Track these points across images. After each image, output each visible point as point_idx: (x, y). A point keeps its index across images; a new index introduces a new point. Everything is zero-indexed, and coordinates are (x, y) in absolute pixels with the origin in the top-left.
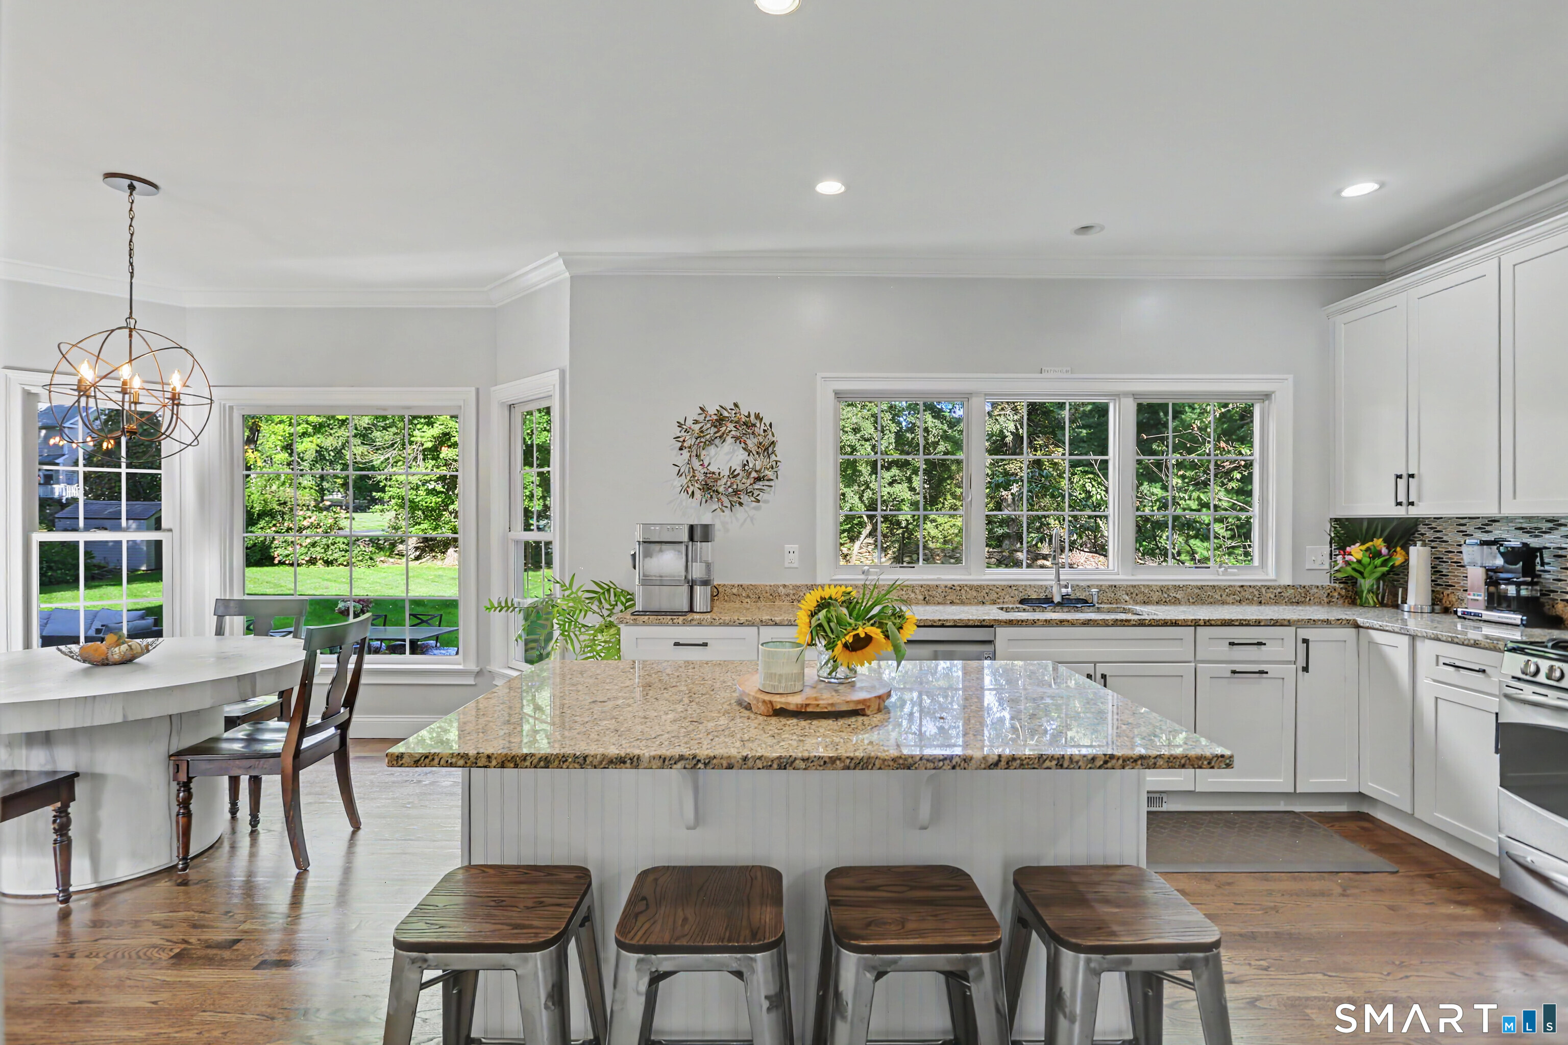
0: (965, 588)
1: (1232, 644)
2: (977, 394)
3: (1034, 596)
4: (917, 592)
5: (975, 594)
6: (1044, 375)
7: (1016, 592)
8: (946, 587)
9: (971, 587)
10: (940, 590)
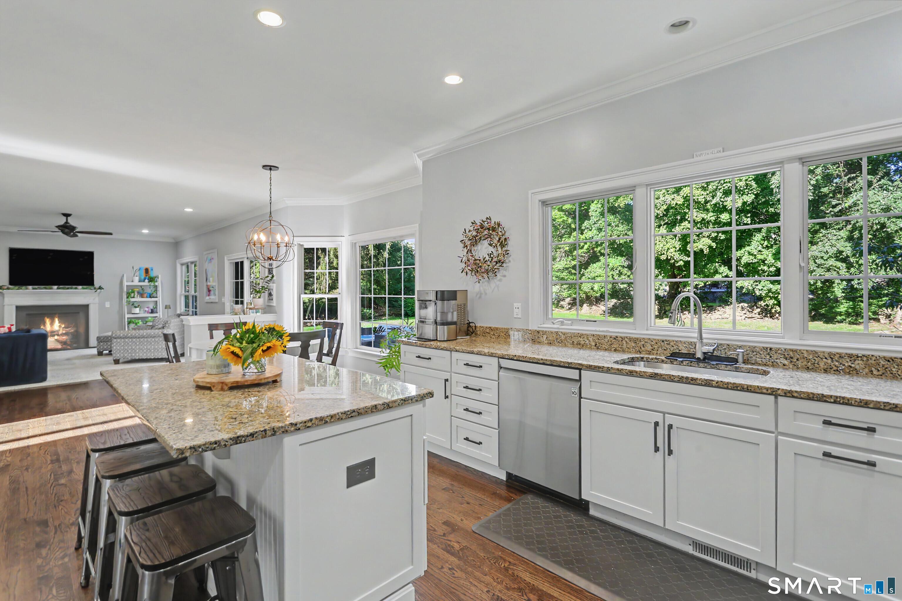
0: (626, 339)
1: (827, 423)
2: (640, 185)
3: (684, 351)
4: (591, 339)
5: (633, 345)
6: (696, 159)
7: (668, 347)
8: (611, 337)
9: (630, 339)
10: (606, 340)
